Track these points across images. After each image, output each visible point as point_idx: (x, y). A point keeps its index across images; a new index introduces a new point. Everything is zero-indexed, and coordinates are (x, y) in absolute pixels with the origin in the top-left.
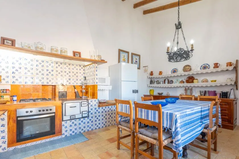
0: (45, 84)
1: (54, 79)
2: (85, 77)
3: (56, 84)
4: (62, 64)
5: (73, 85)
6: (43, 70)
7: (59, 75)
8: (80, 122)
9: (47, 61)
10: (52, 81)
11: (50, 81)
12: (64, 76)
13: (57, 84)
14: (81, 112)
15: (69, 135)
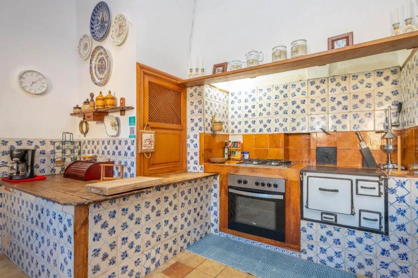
0: (289, 131)
1: (307, 119)
2: (400, 106)
3: (310, 131)
4: (326, 82)
5: (355, 130)
6: (286, 104)
7: (318, 109)
8: (352, 238)
9: (293, 83)
10: (302, 124)
11: (298, 125)
12: (330, 110)
13: (313, 131)
14: (357, 212)
15: (319, 262)
